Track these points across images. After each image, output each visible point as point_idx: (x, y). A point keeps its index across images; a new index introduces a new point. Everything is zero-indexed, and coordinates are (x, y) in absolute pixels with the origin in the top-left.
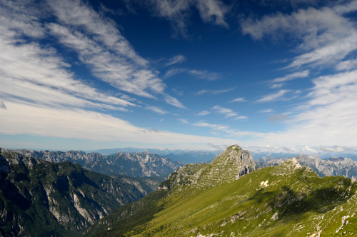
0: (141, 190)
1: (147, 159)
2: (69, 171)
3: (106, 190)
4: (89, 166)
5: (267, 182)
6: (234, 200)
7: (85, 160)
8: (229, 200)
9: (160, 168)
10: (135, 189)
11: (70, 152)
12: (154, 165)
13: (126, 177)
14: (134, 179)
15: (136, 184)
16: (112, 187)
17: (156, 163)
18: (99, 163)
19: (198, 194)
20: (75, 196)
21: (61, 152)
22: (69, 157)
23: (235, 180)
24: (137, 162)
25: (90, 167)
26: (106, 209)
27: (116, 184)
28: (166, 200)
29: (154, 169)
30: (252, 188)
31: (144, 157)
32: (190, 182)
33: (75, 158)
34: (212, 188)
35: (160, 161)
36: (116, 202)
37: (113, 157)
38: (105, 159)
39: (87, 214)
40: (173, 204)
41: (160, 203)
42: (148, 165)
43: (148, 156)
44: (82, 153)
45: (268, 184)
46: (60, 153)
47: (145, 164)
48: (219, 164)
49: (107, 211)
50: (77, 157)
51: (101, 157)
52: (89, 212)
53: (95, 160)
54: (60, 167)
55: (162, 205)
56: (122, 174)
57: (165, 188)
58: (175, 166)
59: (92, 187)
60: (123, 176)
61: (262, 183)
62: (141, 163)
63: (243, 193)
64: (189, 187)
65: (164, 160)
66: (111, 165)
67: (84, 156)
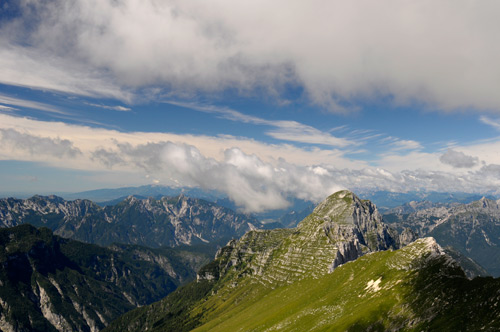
0: (172, 273)
1: (183, 210)
2: (29, 242)
3: (102, 276)
4: (70, 226)
5: (379, 281)
6: (318, 316)
7: (62, 214)
8: (309, 315)
9: (210, 226)
10: (159, 272)
11: (34, 199)
12: (198, 221)
13: (144, 249)
14: (158, 252)
15: (161, 261)
16: (115, 270)
17: (202, 217)
18: (89, 220)
19: (260, 298)
20: (42, 291)
21: (17, 201)
22: (31, 211)
23: (327, 275)
24: (165, 216)
25: (73, 228)
26: (102, 313)
27: (122, 263)
28: (207, 304)
29: (198, 228)
30: (352, 292)
31: (179, 206)
32: (251, 271)
33: (42, 211)
34: (286, 285)
35: (211, 214)
36: (122, 298)
37: (117, 207)
38: (102, 213)
39: (67, 324)
40: (217, 315)
41: (196, 310)
42: (185, 223)
43: (185, 204)
44: (57, 200)
45: (380, 285)
46: (12, 201)
47: (180, 219)
48: (303, 238)
49: (105, 317)
50: (47, 210)
51: (93, 208)
52: (69, 322)
53: (83, 212)
54: (11, 236)
55: (199, 316)
56: (136, 241)
57: (209, 277)
58: (239, 221)
59: (74, 272)
60: (135, 247)
61: (370, 283)
62: (172, 217)
63: (334, 301)
64: (248, 282)
65: (217, 211)
66: (112, 224)
67: (61, 206)
